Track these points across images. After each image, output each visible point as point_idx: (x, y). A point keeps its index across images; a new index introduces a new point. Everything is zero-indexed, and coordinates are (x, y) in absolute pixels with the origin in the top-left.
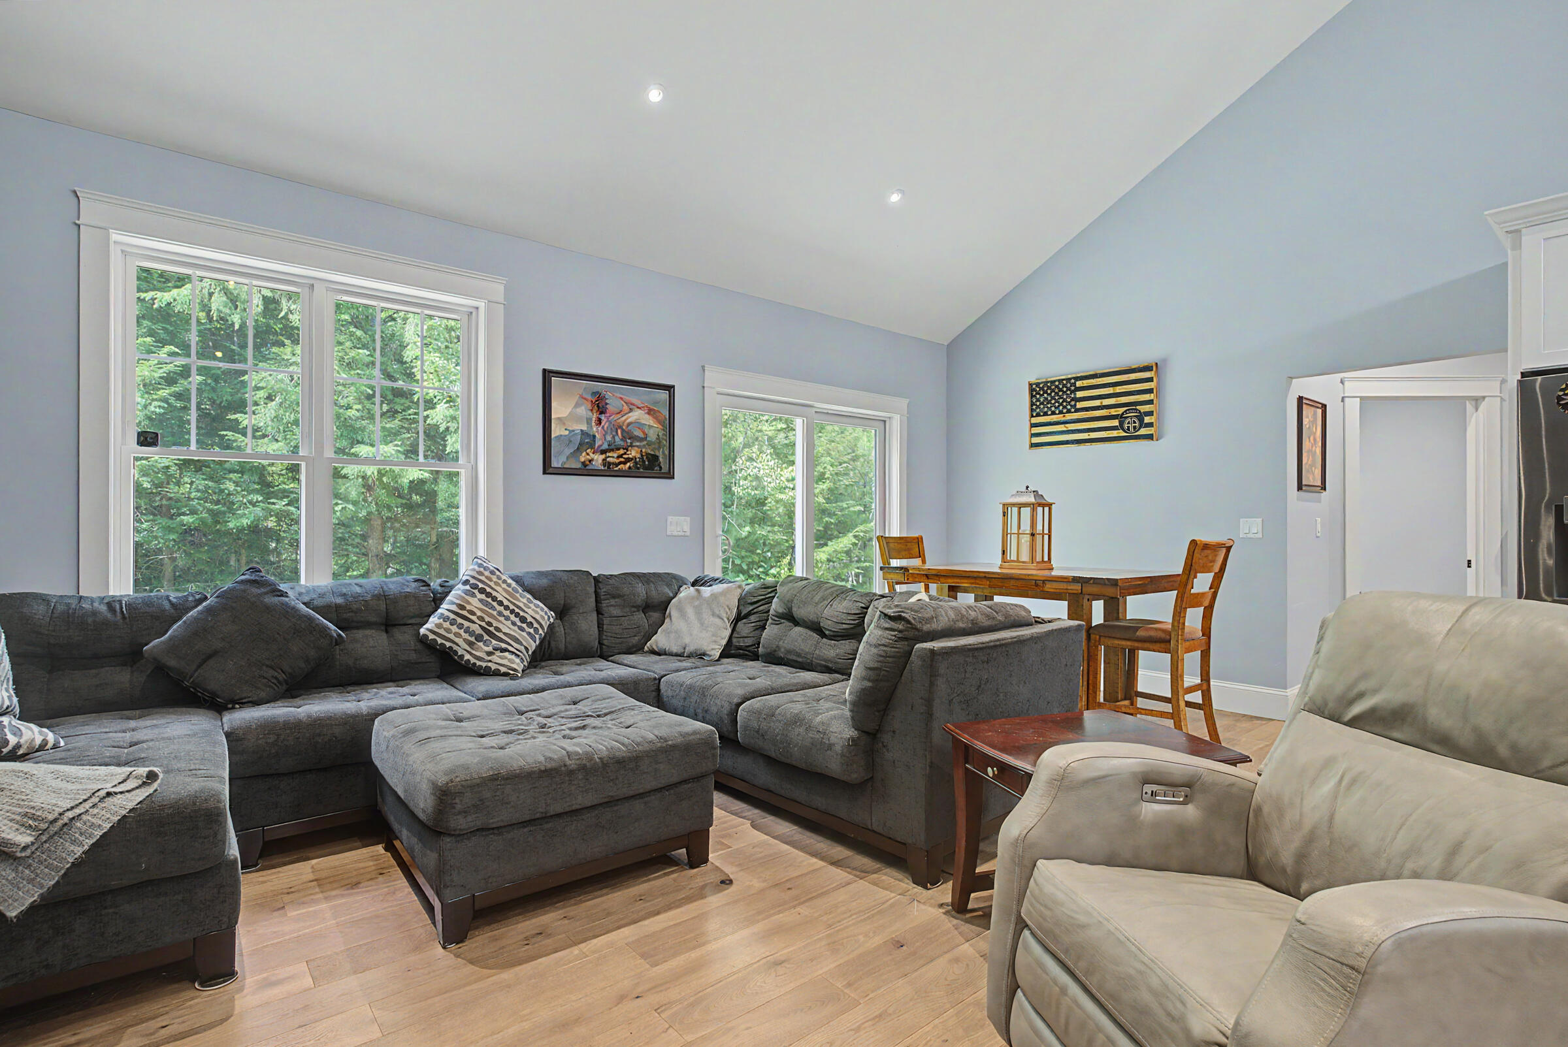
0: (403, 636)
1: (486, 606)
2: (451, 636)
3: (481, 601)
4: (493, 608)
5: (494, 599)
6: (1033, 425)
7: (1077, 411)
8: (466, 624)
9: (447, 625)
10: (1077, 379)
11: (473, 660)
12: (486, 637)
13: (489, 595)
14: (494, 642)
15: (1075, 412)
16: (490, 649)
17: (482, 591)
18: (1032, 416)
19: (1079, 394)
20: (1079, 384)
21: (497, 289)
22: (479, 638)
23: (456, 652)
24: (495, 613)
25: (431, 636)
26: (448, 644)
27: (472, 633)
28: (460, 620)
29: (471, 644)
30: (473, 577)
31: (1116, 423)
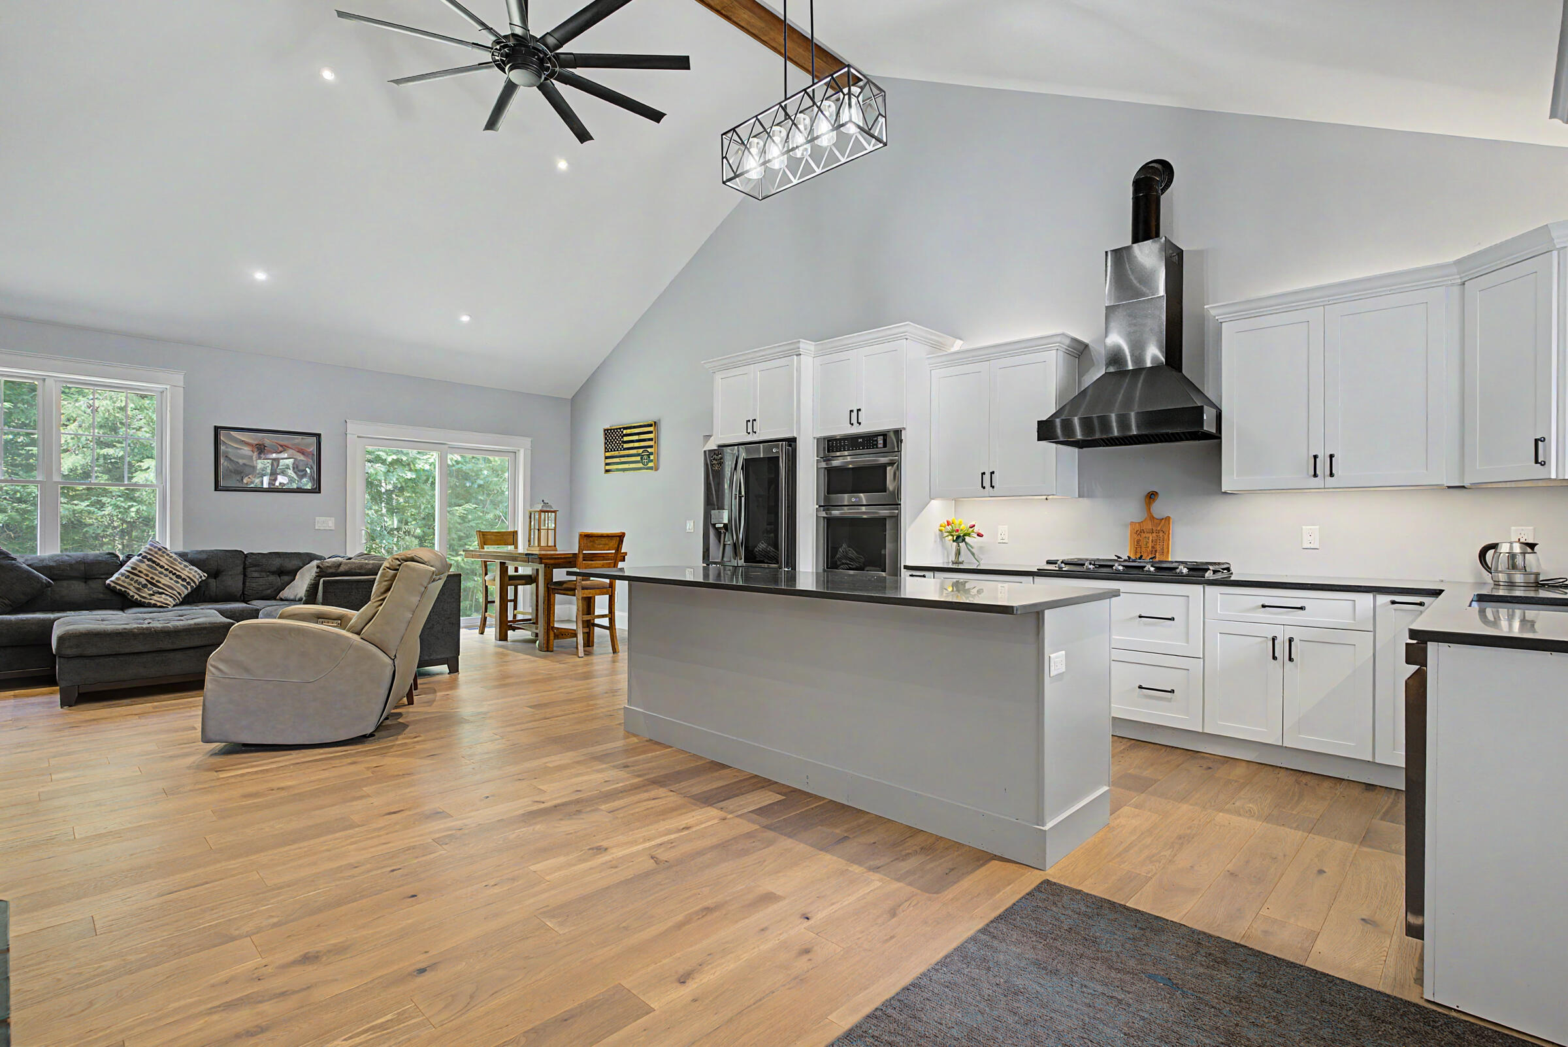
0: (96, 585)
1: (151, 568)
2: (125, 585)
3: (148, 565)
4: (156, 570)
5: (158, 565)
6: (606, 458)
7: (625, 449)
8: (136, 578)
9: (123, 578)
10: (625, 428)
11: (139, 599)
12: (149, 586)
13: (154, 562)
14: (154, 588)
15: (624, 450)
16: (151, 592)
17: (149, 560)
18: (606, 452)
19: (626, 439)
20: (625, 432)
21: (179, 379)
22: (145, 586)
23: (129, 594)
24: (157, 572)
25: (113, 584)
26: (123, 589)
27: (140, 583)
28: (132, 576)
29: (138, 589)
30: (146, 552)
31: (638, 458)
